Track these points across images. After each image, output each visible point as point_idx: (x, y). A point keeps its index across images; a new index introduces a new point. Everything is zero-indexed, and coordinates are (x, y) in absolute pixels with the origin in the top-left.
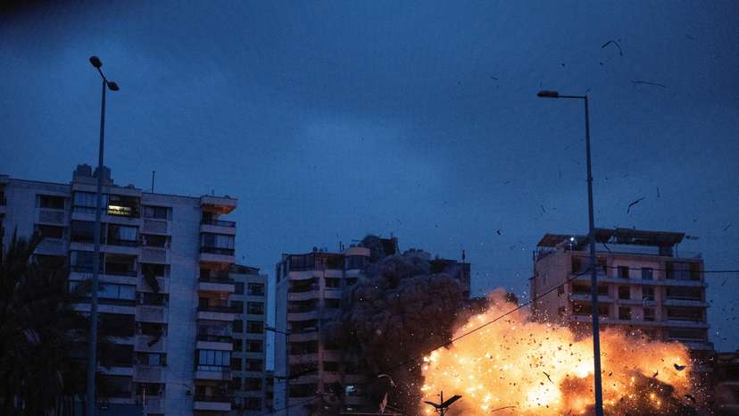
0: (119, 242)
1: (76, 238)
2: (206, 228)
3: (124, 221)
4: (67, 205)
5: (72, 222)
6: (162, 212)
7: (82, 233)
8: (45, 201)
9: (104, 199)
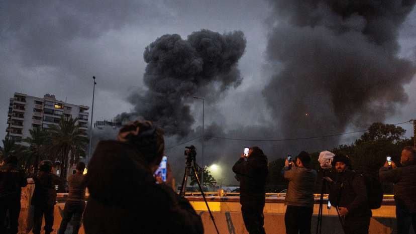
0: (55, 115)
1: (45, 113)
2: (81, 113)
3: (60, 110)
4: (43, 104)
5: (45, 109)
6: (69, 108)
7: (47, 112)
8: (38, 102)
9: (54, 103)
